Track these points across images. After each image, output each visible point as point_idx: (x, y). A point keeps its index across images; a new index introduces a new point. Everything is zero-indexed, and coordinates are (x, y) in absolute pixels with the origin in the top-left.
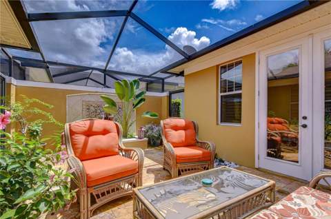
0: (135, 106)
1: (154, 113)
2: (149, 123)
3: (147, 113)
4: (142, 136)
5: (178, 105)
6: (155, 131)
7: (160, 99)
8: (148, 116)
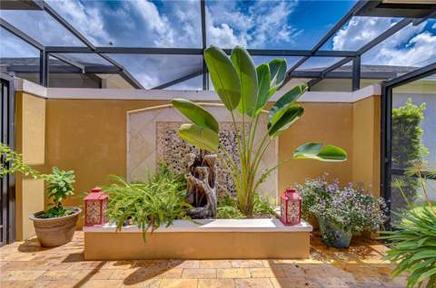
0: (273, 129)
1: (331, 147)
2: (314, 177)
3: (310, 147)
4: (293, 215)
5: (410, 122)
6: (335, 201)
7: (349, 108)
8: (312, 156)
